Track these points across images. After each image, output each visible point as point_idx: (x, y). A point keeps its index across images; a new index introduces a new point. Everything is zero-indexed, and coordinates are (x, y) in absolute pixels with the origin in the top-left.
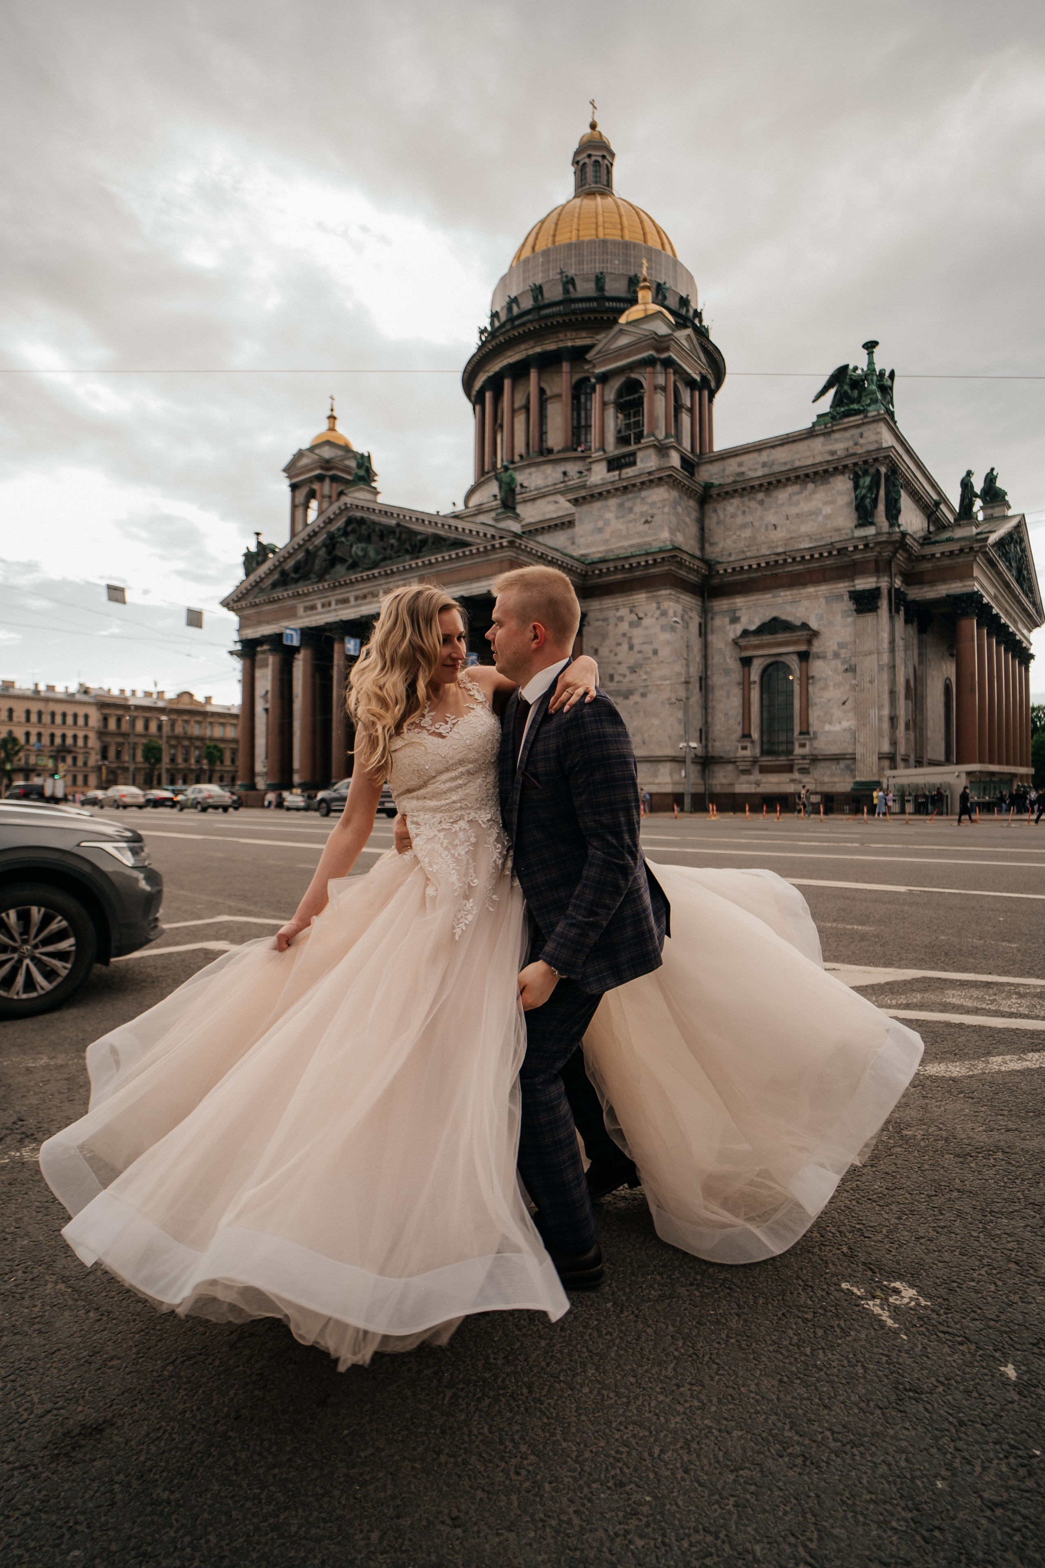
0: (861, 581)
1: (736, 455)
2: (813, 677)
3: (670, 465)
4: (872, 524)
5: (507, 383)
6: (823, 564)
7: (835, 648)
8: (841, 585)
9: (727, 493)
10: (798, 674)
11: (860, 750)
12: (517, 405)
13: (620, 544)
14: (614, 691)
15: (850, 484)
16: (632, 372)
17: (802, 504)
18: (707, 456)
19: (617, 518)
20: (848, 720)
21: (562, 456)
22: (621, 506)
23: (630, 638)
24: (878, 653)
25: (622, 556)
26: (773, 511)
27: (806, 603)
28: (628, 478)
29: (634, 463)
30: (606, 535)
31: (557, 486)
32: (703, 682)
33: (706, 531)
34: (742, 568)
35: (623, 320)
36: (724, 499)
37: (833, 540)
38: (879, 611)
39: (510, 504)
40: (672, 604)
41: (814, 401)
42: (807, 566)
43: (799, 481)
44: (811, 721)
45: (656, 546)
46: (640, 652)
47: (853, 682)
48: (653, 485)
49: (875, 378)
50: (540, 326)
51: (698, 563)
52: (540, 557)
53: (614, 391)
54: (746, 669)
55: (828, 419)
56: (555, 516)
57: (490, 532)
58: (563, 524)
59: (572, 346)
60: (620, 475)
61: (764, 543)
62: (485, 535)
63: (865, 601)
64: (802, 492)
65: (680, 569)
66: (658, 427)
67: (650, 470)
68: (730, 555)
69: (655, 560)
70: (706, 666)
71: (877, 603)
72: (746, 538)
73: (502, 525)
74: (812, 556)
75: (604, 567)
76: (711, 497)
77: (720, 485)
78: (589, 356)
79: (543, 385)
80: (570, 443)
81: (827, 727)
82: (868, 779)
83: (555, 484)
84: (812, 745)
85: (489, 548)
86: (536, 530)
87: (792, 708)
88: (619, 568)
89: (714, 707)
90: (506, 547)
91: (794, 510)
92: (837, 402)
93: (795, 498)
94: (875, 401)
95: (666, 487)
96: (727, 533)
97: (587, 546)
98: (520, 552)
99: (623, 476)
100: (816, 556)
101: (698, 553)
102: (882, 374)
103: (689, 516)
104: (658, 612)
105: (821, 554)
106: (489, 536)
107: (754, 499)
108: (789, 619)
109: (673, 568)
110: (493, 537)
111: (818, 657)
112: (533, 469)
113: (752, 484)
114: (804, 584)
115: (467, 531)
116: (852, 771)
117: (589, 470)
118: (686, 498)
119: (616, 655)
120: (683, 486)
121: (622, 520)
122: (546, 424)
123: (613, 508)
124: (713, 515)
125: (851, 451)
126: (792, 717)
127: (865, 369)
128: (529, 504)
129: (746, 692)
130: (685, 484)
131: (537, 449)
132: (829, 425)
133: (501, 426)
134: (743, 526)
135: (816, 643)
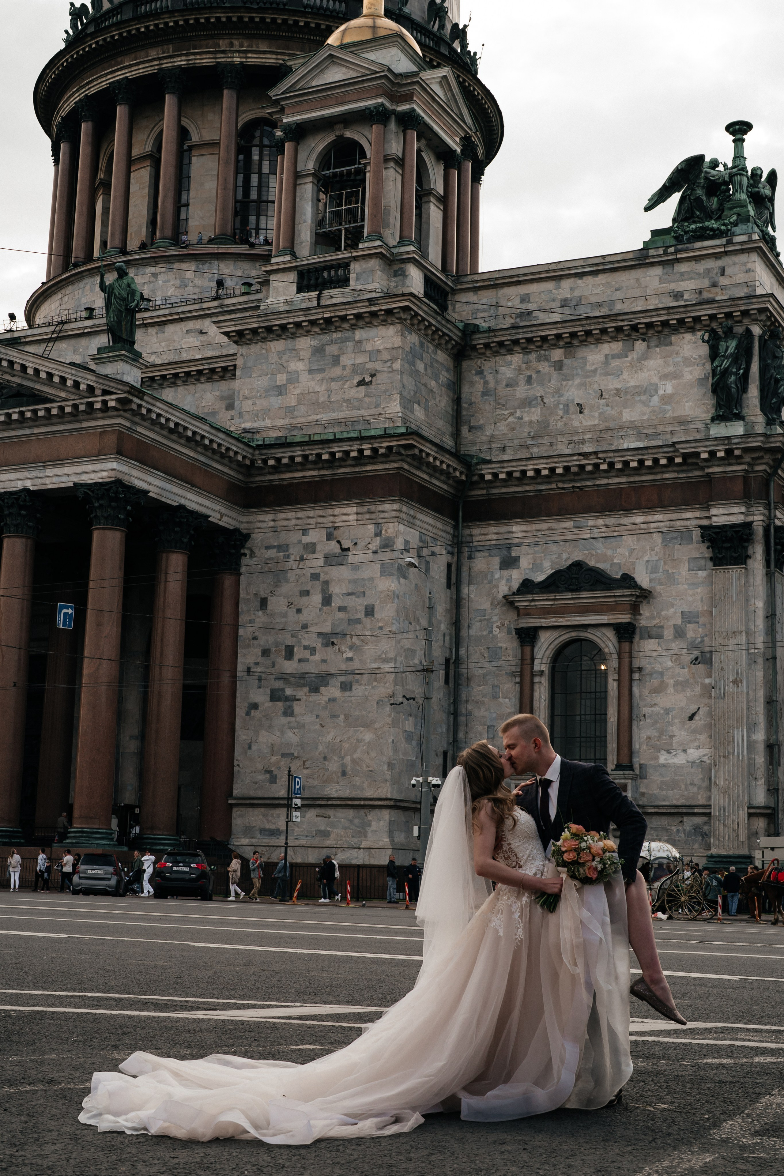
0: (721, 511)
1: (519, 283)
2: (640, 669)
3: (406, 291)
4: (739, 417)
5: (121, 112)
6: (659, 477)
7: (679, 621)
8: (688, 515)
9: (501, 344)
10: (615, 664)
11: (717, 800)
12: (136, 152)
13: (314, 418)
14: (292, 675)
15: (704, 350)
16: (345, 127)
17: (625, 375)
18: (469, 278)
19: (310, 371)
20: (698, 747)
21: (214, 249)
22: (319, 351)
23: (327, 583)
24: (748, 634)
25: (316, 438)
26: (577, 381)
27: (629, 541)
28: (333, 305)
29: (344, 282)
30: (291, 400)
31: (205, 305)
32: (452, 667)
33: (465, 405)
34: (524, 472)
35: (333, 40)
36: (496, 353)
37: (675, 440)
38: (750, 562)
39: (124, 336)
40: (402, 527)
41: (647, 209)
42: (632, 479)
43: (621, 336)
44: (636, 746)
45: (377, 427)
46: (342, 609)
47: (707, 681)
48: (376, 322)
49: (745, 181)
50: (186, 21)
51: (448, 460)
52: (171, 431)
53: (314, 156)
54: (528, 649)
55: (669, 240)
56: (199, 357)
57: (86, 380)
58: (212, 371)
59: (241, 63)
60: (319, 298)
61: (562, 434)
62: (77, 384)
63: (727, 545)
64: (627, 357)
65: (418, 468)
66: (387, 226)
67: (373, 295)
68: (504, 449)
69: (375, 450)
70: (457, 641)
71: (746, 548)
72: (531, 422)
73: (108, 369)
74: (641, 462)
75: (284, 455)
76: (474, 348)
77: (490, 330)
78: (275, 92)
79: (185, 122)
80: (229, 230)
81: (663, 758)
82: (731, 852)
83: (200, 300)
84: (636, 788)
85: (82, 408)
86: (164, 377)
87: (605, 721)
88: (312, 458)
89: (469, 714)
90: (115, 409)
91: (612, 384)
92: (683, 215)
93: (615, 363)
94: (744, 219)
95: (399, 327)
96: (498, 412)
97: (256, 416)
98: (137, 419)
99: (323, 302)
100: (648, 463)
101: (449, 442)
102: (756, 174)
103: (436, 377)
104: (377, 541)
105: (656, 461)
106: (83, 387)
107: (547, 359)
108: (601, 566)
109: (406, 467)
110: (91, 389)
111: (648, 634)
112: (160, 269)
113: (543, 334)
114: (627, 509)
115: (43, 375)
116: (705, 835)
117: (266, 283)
118: (431, 348)
119: (299, 611)
120: (427, 328)
121: (319, 376)
122: (189, 190)
123: (305, 354)
124: (477, 378)
125: (706, 295)
126: (603, 738)
127: (730, 165)
128: (152, 331)
129: (527, 691)
130: (431, 324)
131: (169, 232)
132: (671, 250)
133: (106, 185)
134: (527, 403)
135: (645, 611)
